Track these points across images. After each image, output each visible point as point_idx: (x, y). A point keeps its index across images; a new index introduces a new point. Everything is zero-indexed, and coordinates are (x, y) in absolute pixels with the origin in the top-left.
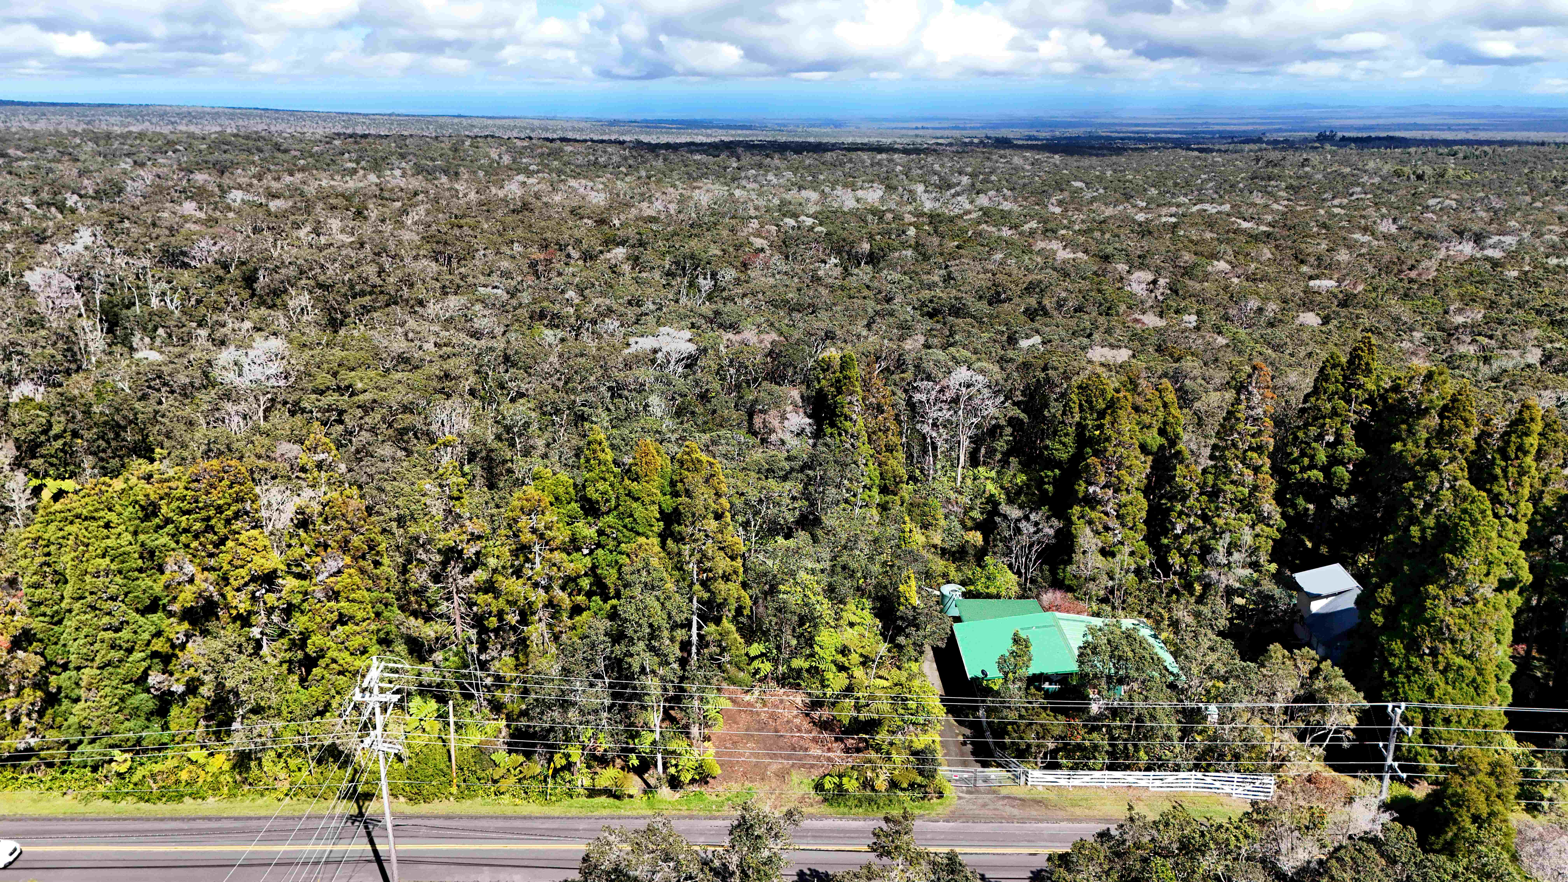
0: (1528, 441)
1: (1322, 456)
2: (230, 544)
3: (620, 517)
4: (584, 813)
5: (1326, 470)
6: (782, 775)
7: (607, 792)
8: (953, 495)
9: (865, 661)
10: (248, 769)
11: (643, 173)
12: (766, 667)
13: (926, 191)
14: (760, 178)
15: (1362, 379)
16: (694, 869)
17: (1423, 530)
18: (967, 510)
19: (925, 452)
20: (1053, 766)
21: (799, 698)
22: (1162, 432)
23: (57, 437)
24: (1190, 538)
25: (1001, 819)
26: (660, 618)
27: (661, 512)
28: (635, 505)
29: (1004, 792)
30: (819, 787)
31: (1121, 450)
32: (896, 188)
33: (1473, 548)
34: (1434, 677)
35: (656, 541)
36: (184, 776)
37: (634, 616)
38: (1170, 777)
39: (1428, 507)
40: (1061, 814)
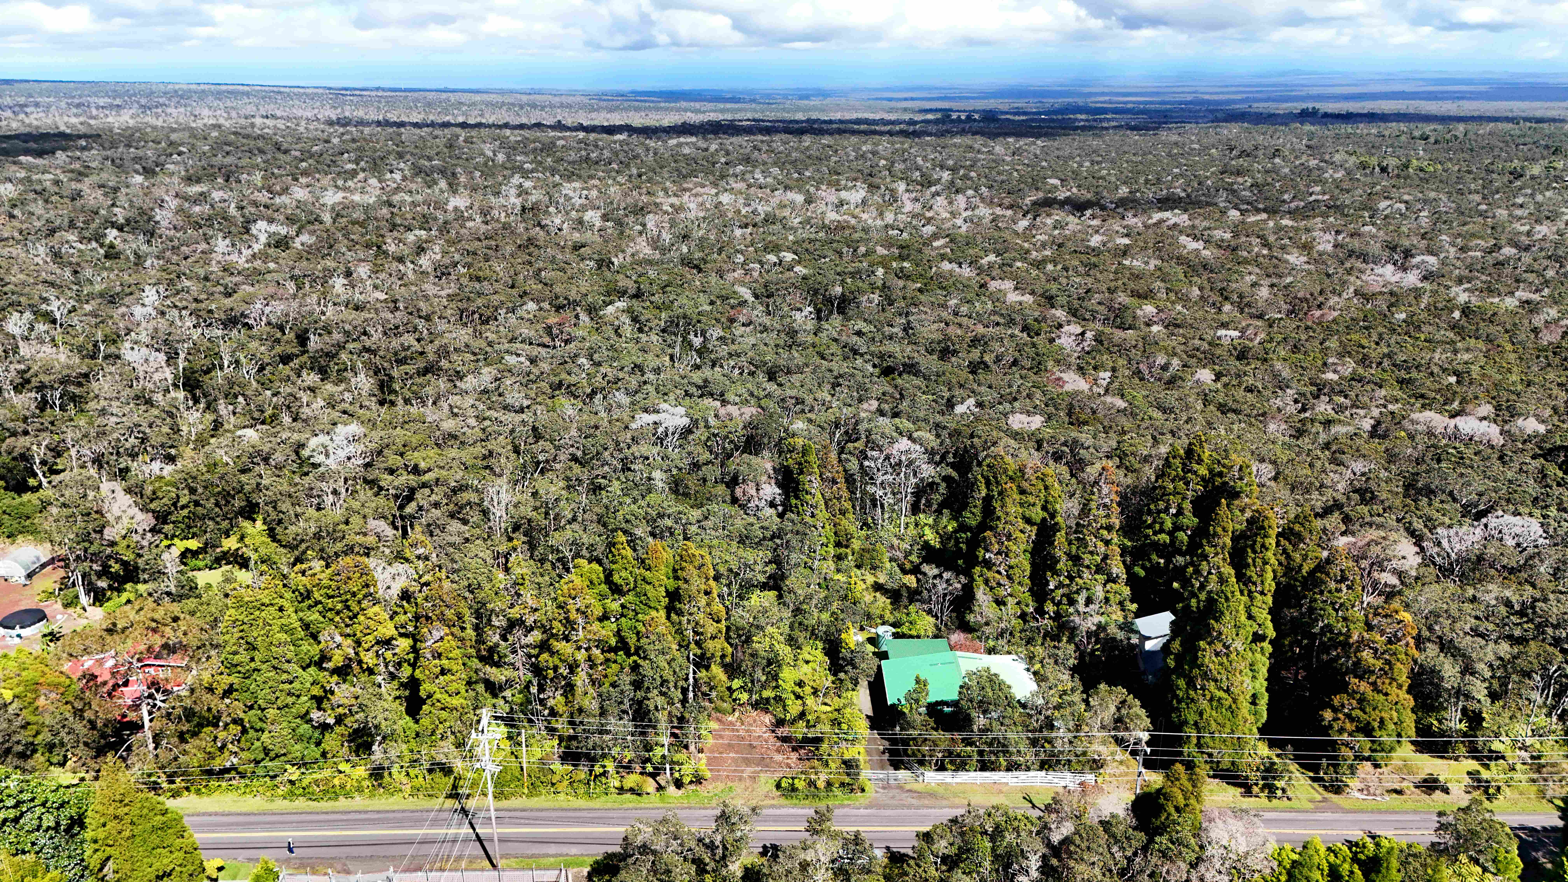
0: (1267, 541)
1: (1168, 524)
2: (361, 618)
3: (637, 595)
4: (616, 805)
5: (1171, 533)
6: (753, 778)
7: (632, 790)
8: (896, 542)
9: (815, 692)
10: (382, 777)
11: (634, 171)
12: (744, 697)
13: (907, 191)
14: (748, 176)
15: (1195, 467)
16: (693, 844)
17: (1198, 602)
18: (907, 554)
19: (875, 506)
20: (941, 768)
21: (767, 719)
22: (1044, 508)
23: (183, 507)
24: (1060, 592)
25: (903, 807)
26: (668, 674)
27: (667, 591)
28: (648, 587)
29: (908, 787)
30: (778, 786)
31: (1008, 526)
32: (879, 188)
33: (1227, 617)
34: (1204, 704)
35: (662, 613)
36: (336, 782)
37: (651, 673)
38: (1022, 775)
39: (1202, 587)
40: (945, 803)
